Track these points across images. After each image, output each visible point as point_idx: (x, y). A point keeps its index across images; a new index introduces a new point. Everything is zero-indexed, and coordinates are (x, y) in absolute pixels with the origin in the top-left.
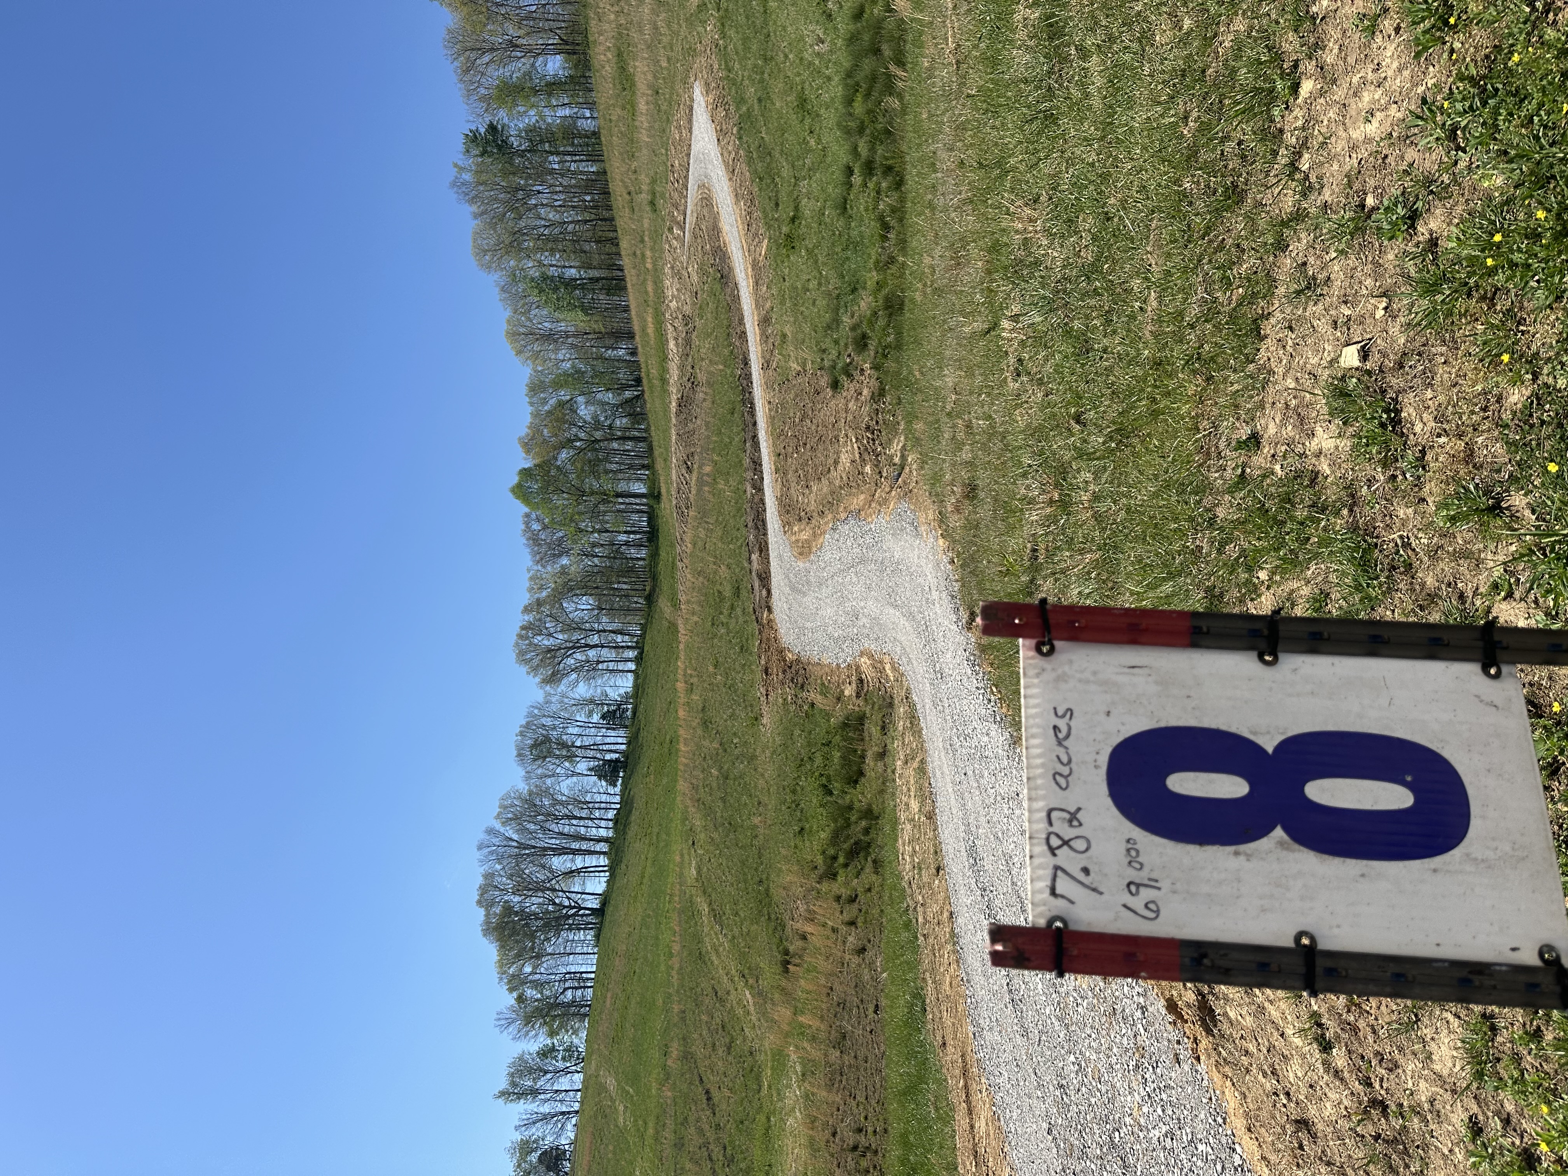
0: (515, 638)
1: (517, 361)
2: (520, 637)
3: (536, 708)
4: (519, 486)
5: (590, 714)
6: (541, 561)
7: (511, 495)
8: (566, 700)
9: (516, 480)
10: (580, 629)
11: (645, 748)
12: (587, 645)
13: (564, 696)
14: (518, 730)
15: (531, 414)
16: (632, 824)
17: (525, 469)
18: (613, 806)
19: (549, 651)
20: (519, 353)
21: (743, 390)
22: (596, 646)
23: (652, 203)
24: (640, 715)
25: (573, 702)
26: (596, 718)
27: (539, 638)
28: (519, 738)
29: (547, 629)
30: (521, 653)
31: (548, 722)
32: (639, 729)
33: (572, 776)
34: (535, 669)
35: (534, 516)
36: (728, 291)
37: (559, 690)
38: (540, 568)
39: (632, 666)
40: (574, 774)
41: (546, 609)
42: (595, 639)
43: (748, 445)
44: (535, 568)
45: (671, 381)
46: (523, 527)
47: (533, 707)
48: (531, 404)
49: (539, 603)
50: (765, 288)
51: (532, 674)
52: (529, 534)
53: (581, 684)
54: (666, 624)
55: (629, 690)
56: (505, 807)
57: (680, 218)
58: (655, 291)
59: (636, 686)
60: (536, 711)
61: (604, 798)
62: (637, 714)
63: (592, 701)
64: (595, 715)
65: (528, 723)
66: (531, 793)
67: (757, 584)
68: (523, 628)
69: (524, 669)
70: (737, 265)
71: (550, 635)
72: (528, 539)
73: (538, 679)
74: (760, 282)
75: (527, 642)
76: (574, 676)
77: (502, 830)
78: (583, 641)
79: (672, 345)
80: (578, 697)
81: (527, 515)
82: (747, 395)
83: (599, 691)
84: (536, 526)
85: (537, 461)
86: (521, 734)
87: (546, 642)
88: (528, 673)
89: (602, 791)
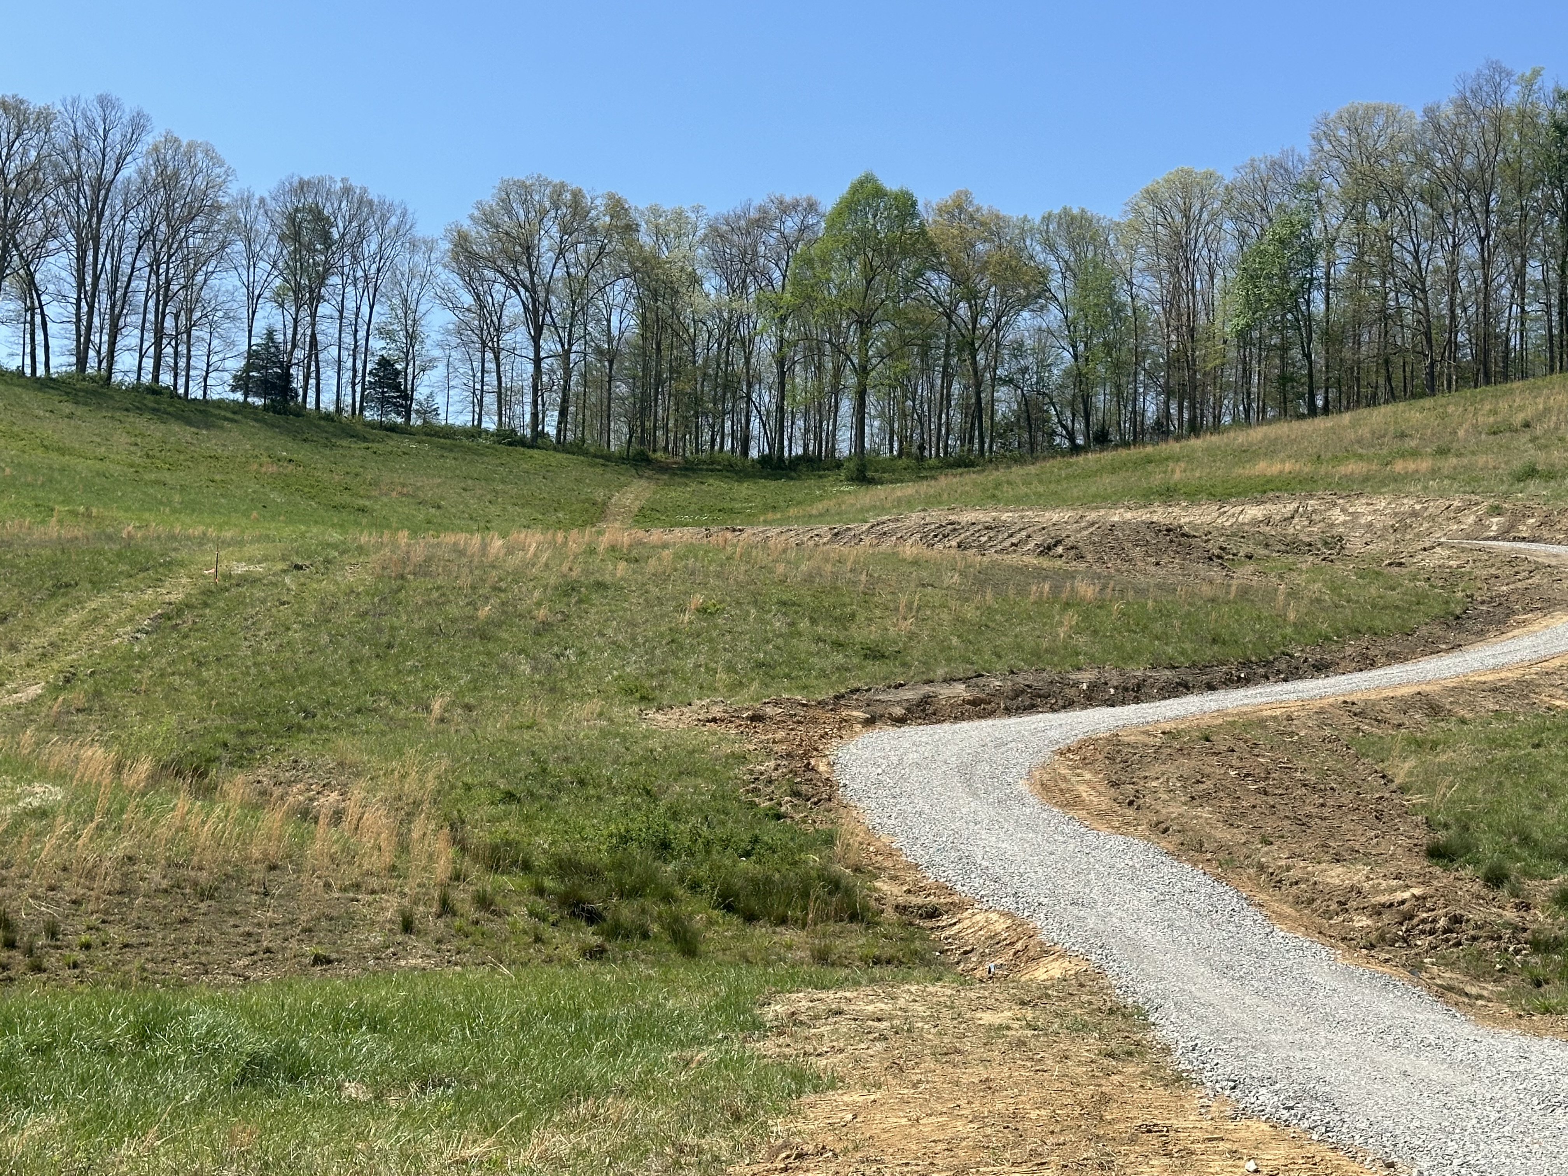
0: (556, 181)
1: (1135, 192)
2: (559, 190)
3: (401, 223)
4: (879, 193)
5: (387, 334)
6: (716, 235)
7: (857, 175)
8: (415, 284)
9: (891, 184)
10: (574, 314)
11: (327, 452)
12: (539, 330)
13: (426, 279)
14: (356, 183)
15: (1025, 220)
16: (162, 426)
17: (914, 204)
18: (181, 381)
19: (528, 249)
20: (1152, 196)
21: (1268, 662)
22: (537, 348)
23: (1531, 473)
24: (393, 442)
25: (412, 299)
26: (377, 344)
27: (555, 231)
28: (339, 185)
29: (574, 245)
30: (525, 190)
31: (371, 246)
32: (365, 439)
33: (250, 296)
34: (488, 220)
35: (811, 220)
36: (1438, 631)
37: (439, 269)
38: (701, 233)
39: (490, 424)
40: (253, 300)
41: (615, 245)
42: (549, 345)
43: (1167, 672)
44: (702, 225)
45: (1176, 511)
46: (788, 199)
47: (404, 214)
48: (1047, 219)
49: (631, 228)
50: (1491, 707)
51: (476, 213)
52: (774, 211)
53: (449, 316)
54: (600, 495)
55: (442, 416)
56: (189, 155)
57: (1524, 530)
58: (1349, 478)
59: (449, 433)
60: (394, 221)
61: (199, 363)
62: (394, 435)
63: (412, 337)
64: (382, 344)
65: (371, 203)
66: (218, 208)
67: (910, 694)
68: (577, 195)
69: (489, 197)
70: (1498, 648)
71: (561, 253)
72: (763, 211)
73: (466, 225)
74: (1500, 697)
75: (547, 204)
76: (468, 300)
77: (142, 147)
78: (548, 320)
79: (1254, 512)
80: (422, 308)
81: (812, 207)
82: (1261, 671)
83: (437, 353)
84: (791, 225)
85: (931, 231)
86: (347, 191)
87: (545, 243)
88: (479, 205)
89: (214, 359)
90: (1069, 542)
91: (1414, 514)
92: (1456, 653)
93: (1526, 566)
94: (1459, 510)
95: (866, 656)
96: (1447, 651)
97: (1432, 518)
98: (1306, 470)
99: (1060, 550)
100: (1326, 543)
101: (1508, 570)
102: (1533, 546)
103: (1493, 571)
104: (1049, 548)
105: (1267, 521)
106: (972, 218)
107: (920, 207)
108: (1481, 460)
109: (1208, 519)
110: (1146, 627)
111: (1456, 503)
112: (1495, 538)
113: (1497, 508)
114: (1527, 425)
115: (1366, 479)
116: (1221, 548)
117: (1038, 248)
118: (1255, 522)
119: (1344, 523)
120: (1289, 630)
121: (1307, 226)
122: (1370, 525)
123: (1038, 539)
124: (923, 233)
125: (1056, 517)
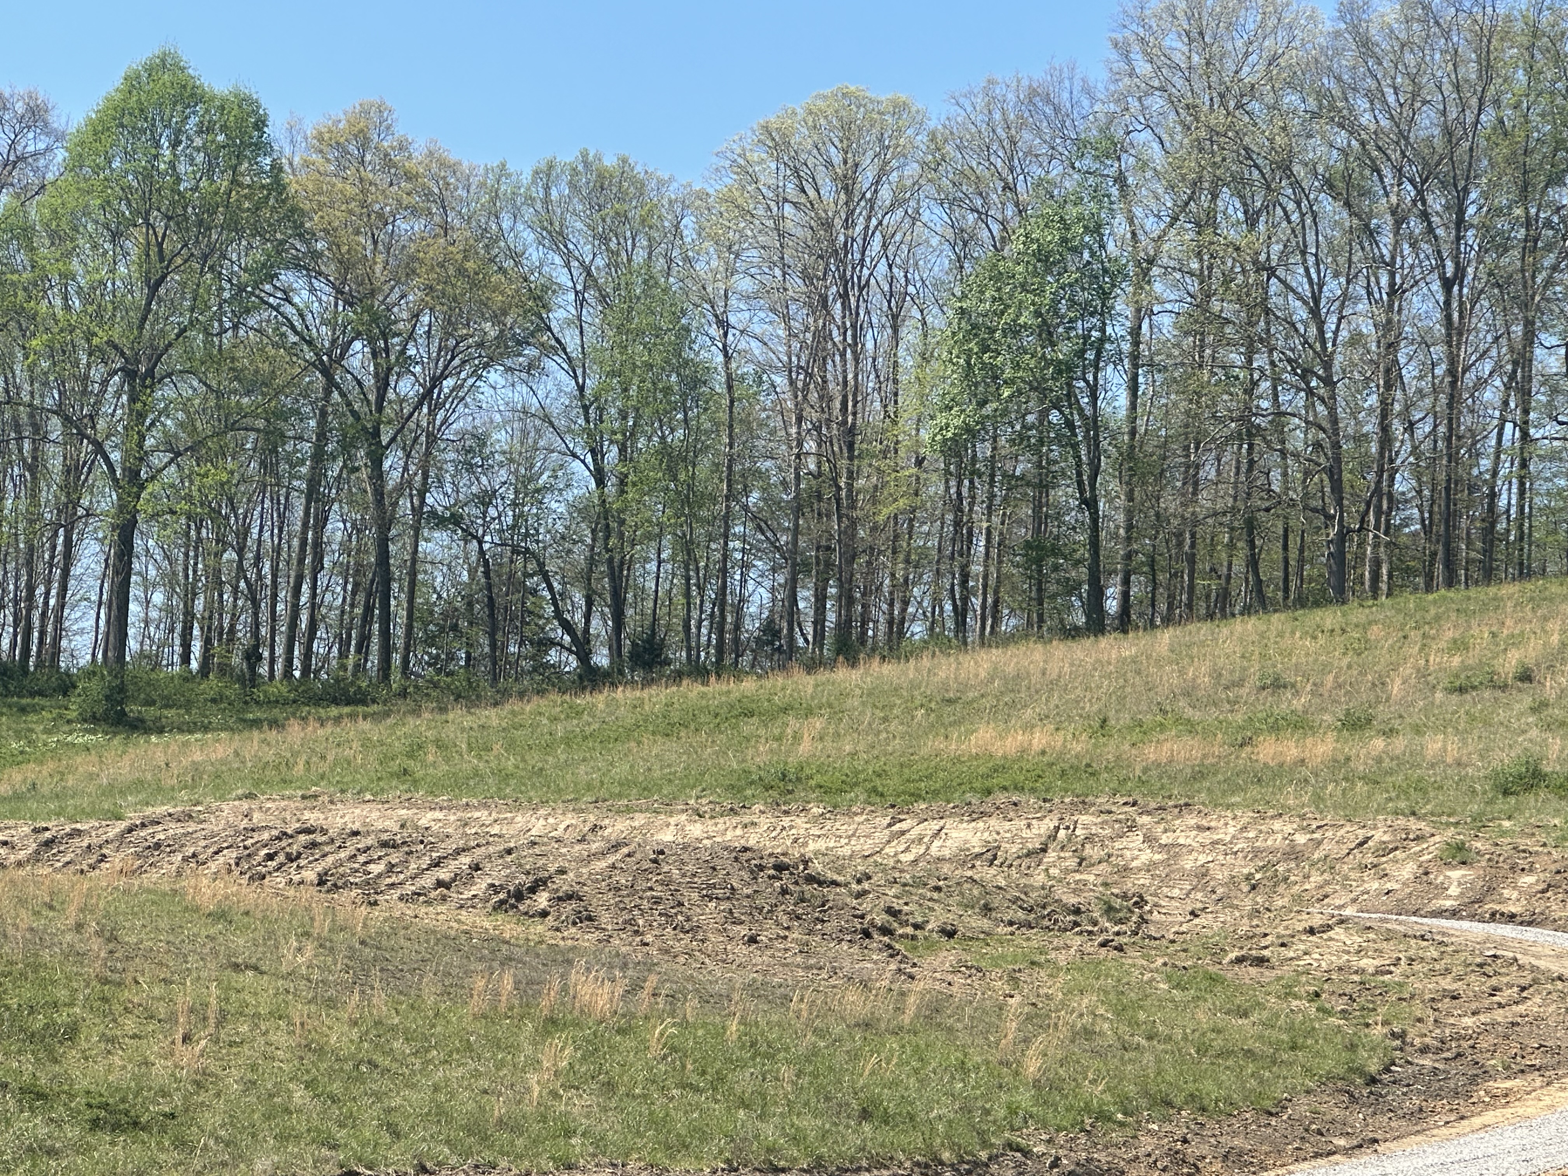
15: (500, 172)
45: (799, 825)
57: (1512, 899)
58: (1164, 770)
79: (963, 834)
81: (36, 115)
85: (296, 184)
90: (563, 884)
91: (1294, 854)
92: (1366, 1157)
93: (1513, 976)
94: (1385, 850)
95: (95, 1124)
96: (1347, 1152)
97: (1329, 864)
98: (1077, 748)
99: (542, 899)
100: (1109, 910)
101: (1478, 983)
102: (1530, 934)
103: (1447, 983)
104: (519, 896)
105: (991, 855)
106: (388, 162)
107: (275, 131)
108: (1433, 744)
109: (867, 846)
110: (721, 1079)
111: (1380, 835)
112: (1454, 914)
113: (1460, 848)
114: (1526, 676)
115: (1199, 775)
116: (890, 911)
117: (529, 236)
118: (967, 859)
119: (1150, 867)
120: (1024, 1098)
121: (1096, 229)
122: (1203, 873)
123: (495, 874)
124: (278, 186)
125: (538, 827)
